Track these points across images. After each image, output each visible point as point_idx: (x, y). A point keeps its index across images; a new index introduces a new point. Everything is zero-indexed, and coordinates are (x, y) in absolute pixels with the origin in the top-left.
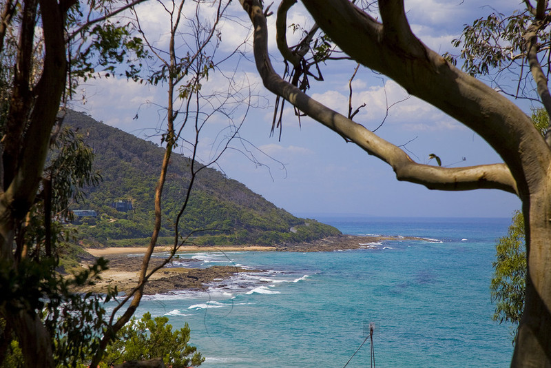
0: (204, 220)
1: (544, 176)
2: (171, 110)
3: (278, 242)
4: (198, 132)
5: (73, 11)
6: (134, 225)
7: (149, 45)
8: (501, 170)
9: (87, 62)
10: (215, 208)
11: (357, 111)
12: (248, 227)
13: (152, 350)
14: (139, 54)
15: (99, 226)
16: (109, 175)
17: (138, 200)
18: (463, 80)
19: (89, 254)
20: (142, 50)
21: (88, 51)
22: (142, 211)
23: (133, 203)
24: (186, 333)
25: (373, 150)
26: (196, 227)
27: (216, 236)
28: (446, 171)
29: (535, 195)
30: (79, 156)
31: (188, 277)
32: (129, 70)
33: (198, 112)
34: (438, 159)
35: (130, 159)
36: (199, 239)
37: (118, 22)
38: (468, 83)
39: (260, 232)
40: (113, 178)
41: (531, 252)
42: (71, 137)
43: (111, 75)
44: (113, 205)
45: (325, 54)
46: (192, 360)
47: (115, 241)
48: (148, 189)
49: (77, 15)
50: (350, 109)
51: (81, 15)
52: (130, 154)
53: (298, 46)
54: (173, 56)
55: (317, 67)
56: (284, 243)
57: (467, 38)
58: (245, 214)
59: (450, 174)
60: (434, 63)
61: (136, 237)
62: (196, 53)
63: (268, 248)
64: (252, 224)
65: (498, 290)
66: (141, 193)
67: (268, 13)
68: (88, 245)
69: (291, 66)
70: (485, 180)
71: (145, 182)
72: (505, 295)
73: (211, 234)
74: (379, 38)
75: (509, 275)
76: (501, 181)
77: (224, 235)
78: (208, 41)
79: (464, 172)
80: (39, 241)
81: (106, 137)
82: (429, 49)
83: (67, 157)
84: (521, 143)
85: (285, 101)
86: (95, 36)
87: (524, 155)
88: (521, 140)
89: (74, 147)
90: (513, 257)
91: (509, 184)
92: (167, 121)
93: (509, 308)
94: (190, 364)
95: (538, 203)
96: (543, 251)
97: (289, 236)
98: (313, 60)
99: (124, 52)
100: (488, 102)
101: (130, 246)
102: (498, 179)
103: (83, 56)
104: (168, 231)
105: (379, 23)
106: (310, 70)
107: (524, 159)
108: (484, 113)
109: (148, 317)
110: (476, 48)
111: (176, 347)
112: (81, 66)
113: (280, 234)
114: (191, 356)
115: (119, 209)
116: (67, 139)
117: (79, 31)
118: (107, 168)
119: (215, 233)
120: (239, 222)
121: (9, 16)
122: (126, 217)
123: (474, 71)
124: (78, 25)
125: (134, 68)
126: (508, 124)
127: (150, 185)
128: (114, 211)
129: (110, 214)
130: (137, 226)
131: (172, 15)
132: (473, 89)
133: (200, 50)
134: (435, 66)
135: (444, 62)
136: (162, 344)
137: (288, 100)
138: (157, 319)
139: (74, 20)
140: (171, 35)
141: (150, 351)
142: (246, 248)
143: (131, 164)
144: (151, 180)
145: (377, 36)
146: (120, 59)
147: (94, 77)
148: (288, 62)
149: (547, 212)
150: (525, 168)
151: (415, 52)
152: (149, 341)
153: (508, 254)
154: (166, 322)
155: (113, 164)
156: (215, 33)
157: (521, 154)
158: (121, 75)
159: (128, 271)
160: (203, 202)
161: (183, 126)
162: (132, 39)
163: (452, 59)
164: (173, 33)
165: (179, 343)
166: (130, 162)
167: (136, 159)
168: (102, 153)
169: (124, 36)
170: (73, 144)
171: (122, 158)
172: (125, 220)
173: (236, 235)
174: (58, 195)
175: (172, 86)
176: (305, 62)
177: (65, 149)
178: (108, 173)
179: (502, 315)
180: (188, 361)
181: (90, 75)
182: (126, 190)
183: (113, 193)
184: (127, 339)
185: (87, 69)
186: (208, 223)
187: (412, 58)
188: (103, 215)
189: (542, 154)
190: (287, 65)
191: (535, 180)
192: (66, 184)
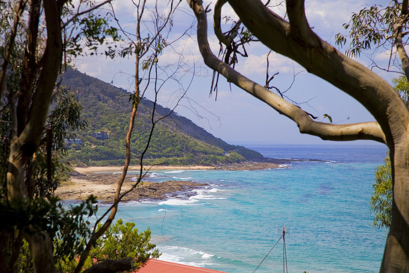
0: (161, 146)
1: (405, 131)
2: (137, 76)
3: (215, 163)
4: (156, 93)
5: (67, 4)
6: (109, 150)
7: (122, 30)
8: (374, 127)
9: (77, 43)
10: (169, 138)
11: (272, 78)
12: (193, 151)
13: (123, 246)
14: (115, 38)
15: (83, 151)
16: (91, 113)
17: (112, 132)
18: (347, 62)
19: (76, 171)
20: (117, 36)
21: (78, 36)
22: (115, 139)
23: (108, 134)
24: (148, 234)
25: (283, 111)
26: (155, 152)
27: (170, 158)
28: (335, 127)
29: (399, 145)
30: (71, 108)
31: (149, 188)
32: (108, 50)
33: (156, 79)
34: (330, 118)
35: (105, 101)
36: (158, 160)
37: (99, 15)
38: (350, 65)
39: (202, 155)
40: (93, 115)
41: (395, 186)
42: (66, 94)
43: (95, 54)
44: (94, 135)
45: (249, 37)
46: (153, 254)
47: (96, 162)
48: (119, 124)
49: (70, 7)
50: (268, 76)
51: (73, 7)
52: (107, 98)
53: (230, 32)
54: (139, 37)
55: (243, 47)
56: (220, 164)
57: (354, 22)
58: (191, 142)
59: (338, 129)
60: (326, 51)
61: (111, 159)
62: (155, 36)
63: (208, 167)
64: (196, 149)
65: (377, 204)
66: (114, 126)
67: (208, 10)
68: (76, 165)
69: (224, 47)
70: (363, 133)
71: (117, 118)
72: (381, 208)
73: (166, 157)
74: (287, 33)
75: (385, 193)
76: (374, 135)
77: (176, 158)
78: (164, 26)
79: (348, 127)
80: (43, 172)
81: (89, 85)
82: (323, 41)
83: (62, 109)
84: (389, 108)
85: (220, 74)
86: (83, 26)
87: (391, 117)
88: (389, 106)
89: (67, 101)
90: (387, 181)
91: (380, 136)
92: (134, 85)
93: (384, 217)
94: (151, 257)
95: (401, 151)
96: (404, 185)
97: (224, 158)
98: (240, 42)
99: (104, 37)
100: (365, 79)
101: (106, 166)
102: (372, 132)
103: (75, 40)
104: (135, 154)
105: (287, 22)
106: (238, 50)
107: (391, 119)
108: (362, 86)
109: (121, 223)
110: (361, 29)
111: (141, 244)
112: (73, 47)
113: (217, 157)
114: (151, 252)
115: (98, 138)
116: (63, 95)
117: (72, 20)
118: (89, 108)
119: (169, 156)
120: (187, 148)
121: (21, 10)
122: (103, 144)
123: (360, 47)
124: (71, 14)
125: (111, 49)
126: (379, 94)
127: (121, 121)
128: (94, 139)
129: (92, 142)
130: (111, 151)
131: (138, 7)
132: (354, 69)
133: (158, 34)
134: (327, 52)
135: (333, 50)
136: (130, 243)
137: (222, 74)
138: (127, 224)
139: (68, 10)
140: (137, 22)
141: (122, 247)
142: (192, 167)
143: (107, 105)
144: (122, 117)
145: (285, 31)
146: (101, 41)
147: (83, 55)
148: (222, 43)
149: (407, 158)
150: (392, 126)
151: (313, 43)
152: (121, 240)
153: (383, 178)
154: (134, 226)
155: (94, 104)
156: (169, 21)
157: (388, 115)
158: (102, 54)
159: (105, 184)
160: (161, 133)
161: (146, 88)
162: (110, 28)
163: (343, 38)
164: (139, 21)
165: (143, 242)
166: (106, 103)
167: (111, 101)
168: (85, 97)
169: (104, 25)
170: (67, 99)
171: (100, 100)
172: (103, 146)
173: (185, 158)
174: (56, 136)
175: (138, 59)
176: (234, 43)
177: (61, 102)
178: (90, 111)
179: (379, 222)
180: (149, 255)
181: (79, 54)
182: (103, 124)
183: (94, 126)
184: (105, 238)
185: (77, 49)
186: (164, 148)
187: (311, 47)
188: (86, 142)
189: (404, 115)
190: (221, 45)
191: (399, 134)
192: (61, 128)
